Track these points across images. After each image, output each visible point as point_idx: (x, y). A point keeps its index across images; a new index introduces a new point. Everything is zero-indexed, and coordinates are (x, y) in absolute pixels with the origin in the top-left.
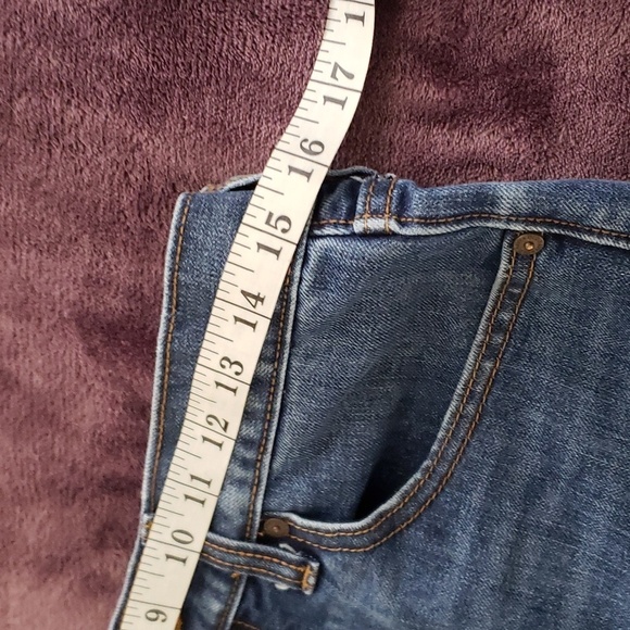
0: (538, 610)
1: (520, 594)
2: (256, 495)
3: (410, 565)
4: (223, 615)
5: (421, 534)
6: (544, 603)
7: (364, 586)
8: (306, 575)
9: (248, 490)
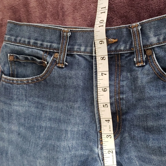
0: (158, 115)
1: (159, 109)
2: (157, 44)
3: (154, 84)
4: (121, 50)
5: (162, 83)
6: (160, 115)
7: (145, 76)
8: (141, 63)
9: (157, 42)
